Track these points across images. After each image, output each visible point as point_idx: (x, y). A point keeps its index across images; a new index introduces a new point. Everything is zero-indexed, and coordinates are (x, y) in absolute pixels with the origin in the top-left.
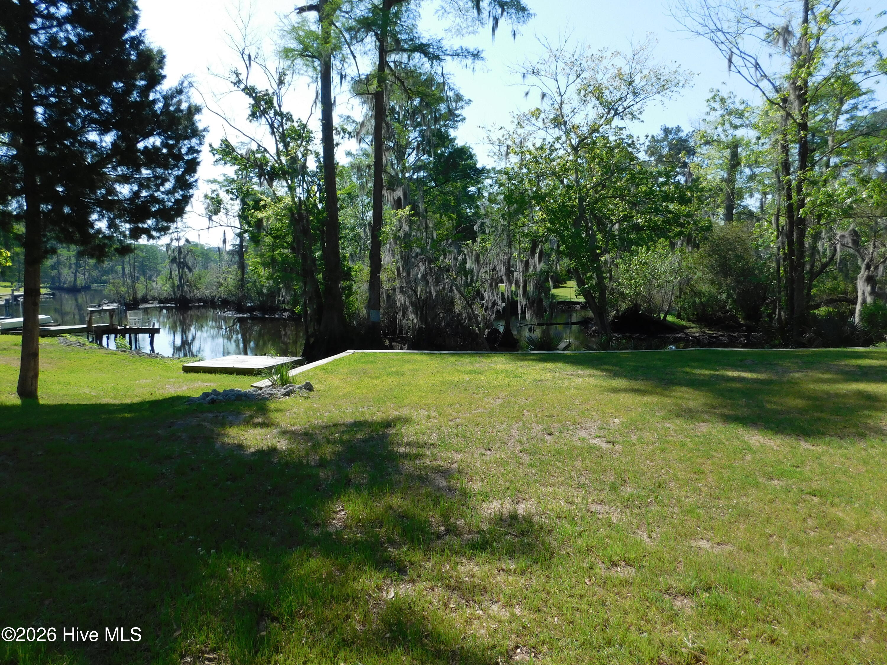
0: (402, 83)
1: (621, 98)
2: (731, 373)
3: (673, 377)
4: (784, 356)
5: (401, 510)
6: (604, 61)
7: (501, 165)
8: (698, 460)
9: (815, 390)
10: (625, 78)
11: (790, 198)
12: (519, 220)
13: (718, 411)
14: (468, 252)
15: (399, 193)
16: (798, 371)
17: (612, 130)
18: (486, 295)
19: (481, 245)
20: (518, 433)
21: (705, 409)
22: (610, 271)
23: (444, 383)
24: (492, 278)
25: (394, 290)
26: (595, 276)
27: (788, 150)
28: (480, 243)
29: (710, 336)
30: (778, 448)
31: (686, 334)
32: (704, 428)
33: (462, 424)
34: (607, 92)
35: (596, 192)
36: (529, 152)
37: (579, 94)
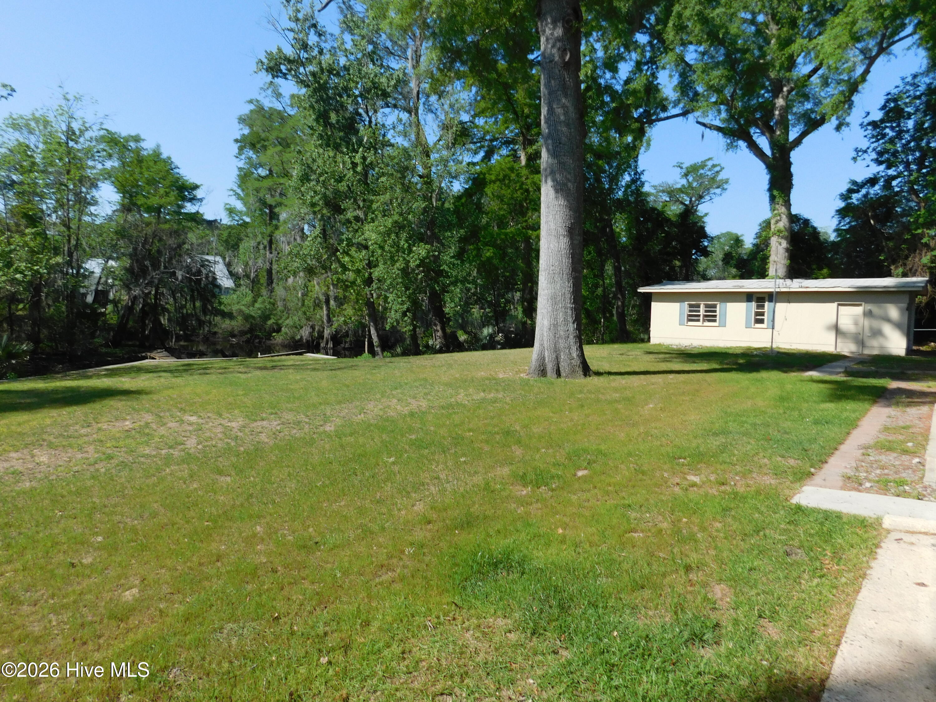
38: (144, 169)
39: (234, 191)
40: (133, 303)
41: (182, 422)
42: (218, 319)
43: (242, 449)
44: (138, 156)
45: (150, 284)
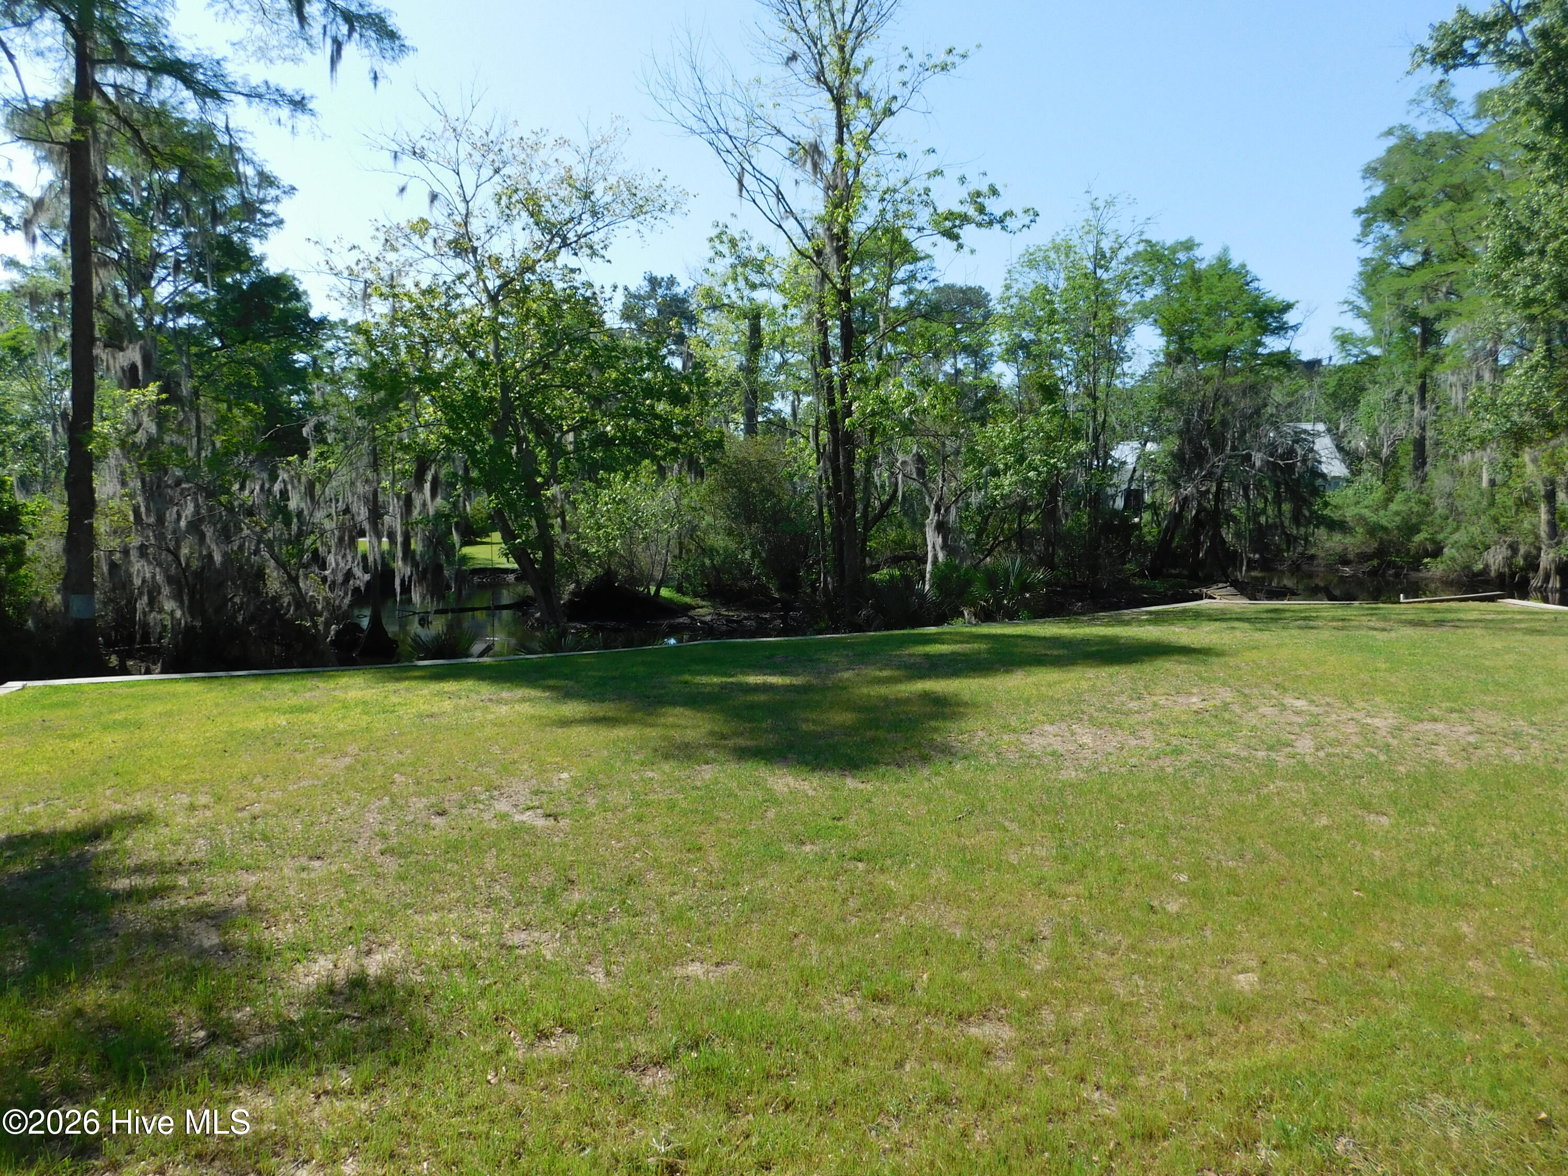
0: (136, 133)
1: (572, 219)
2: (753, 679)
3: (663, 692)
4: (829, 646)
5: (103, 1013)
6: (542, 152)
7: (356, 316)
8: (694, 828)
9: (869, 696)
10: (578, 185)
11: (832, 402)
12: (390, 420)
13: (730, 743)
14: (292, 478)
15: (133, 355)
16: (848, 669)
17: (557, 271)
18: (331, 559)
19: (318, 465)
20: (380, 818)
21: (711, 740)
22: (562, 515)
23: (231, 734)
24: (342, 528)
25: (126, 552)
26: (533, 523)
27: (826, 329)
28: (316, 461)
29: (729, 620)
30: (814, 793)
31: (692, 618)
32: (707, 773)
33: (265, 814)
34: (548, 205)
35: (533, 376)
36: (408, 295)
37: (498, 203)
38: (1204, 291)
39: (1351, 303)
40: (1182, 508)
41: (1283, 708)
42: (1322, 532)
43: (1402, 769)
44: (1194, 272)
45: (1209, 476)
